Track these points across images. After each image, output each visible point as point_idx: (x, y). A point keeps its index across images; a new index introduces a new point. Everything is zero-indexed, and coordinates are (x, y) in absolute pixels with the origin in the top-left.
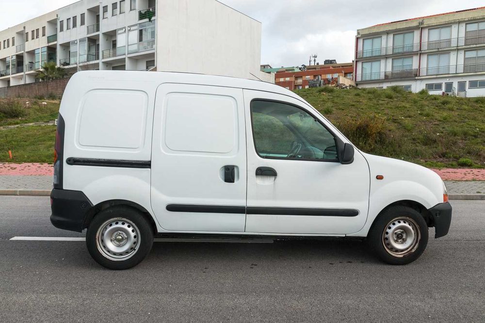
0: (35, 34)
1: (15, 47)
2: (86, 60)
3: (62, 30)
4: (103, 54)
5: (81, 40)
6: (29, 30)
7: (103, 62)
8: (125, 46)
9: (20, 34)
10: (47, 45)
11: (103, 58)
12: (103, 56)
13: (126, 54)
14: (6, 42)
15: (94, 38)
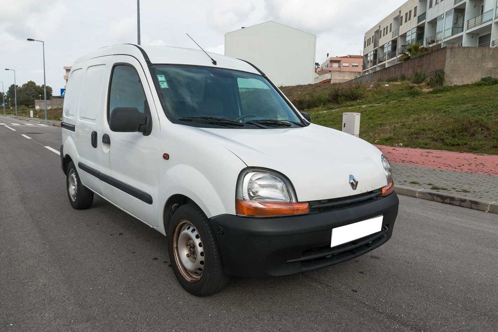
0: (408, 16)
1: (391, 32)
2: (450, 34)
3: (431, 6)
4: (468, 25)
5: (447, 13)
6: (403, 14)
7: (467, 34)
8: (493, 9)
9: (396, 19)
10: (417, 25)
11: (468, 29)
12: (468, 26)
13: (493, 19)
14: (385, 30)
15: (460, 8)
